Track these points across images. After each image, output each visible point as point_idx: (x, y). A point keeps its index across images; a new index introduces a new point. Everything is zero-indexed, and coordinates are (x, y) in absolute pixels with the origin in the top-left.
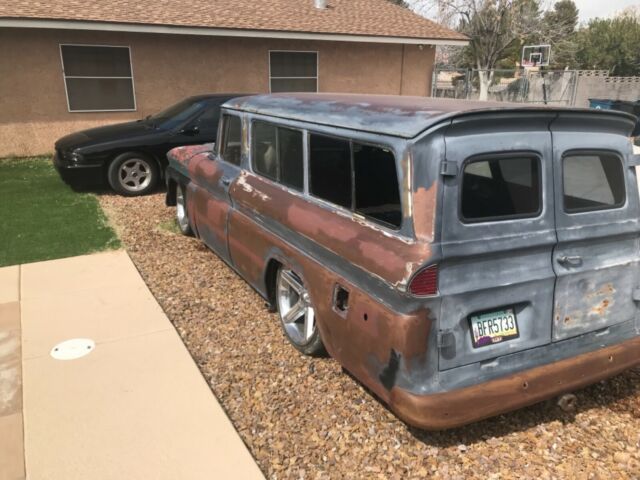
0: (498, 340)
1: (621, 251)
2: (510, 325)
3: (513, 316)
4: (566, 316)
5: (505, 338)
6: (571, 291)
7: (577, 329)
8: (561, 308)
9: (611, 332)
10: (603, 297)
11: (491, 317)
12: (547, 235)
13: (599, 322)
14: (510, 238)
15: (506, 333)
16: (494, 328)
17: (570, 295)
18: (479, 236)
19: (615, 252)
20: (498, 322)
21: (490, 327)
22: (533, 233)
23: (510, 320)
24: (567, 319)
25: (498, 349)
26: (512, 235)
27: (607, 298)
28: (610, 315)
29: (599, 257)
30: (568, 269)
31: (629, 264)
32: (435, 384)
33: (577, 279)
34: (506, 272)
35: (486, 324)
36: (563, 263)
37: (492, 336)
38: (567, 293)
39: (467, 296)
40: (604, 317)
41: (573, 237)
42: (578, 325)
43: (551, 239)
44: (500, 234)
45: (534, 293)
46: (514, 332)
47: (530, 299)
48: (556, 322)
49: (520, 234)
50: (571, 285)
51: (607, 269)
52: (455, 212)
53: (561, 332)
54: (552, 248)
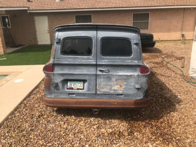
0: (76, 89)
1: (130, 71)
2: (81, 86)
3: (83, 84)
4: (102, 87)
5: (78, 89)
6: (104, 80)
7: (108, 92)
8: (100, 84)
9: (124, 96)
10: (120, 84)
11: (75, 82)
12: (93, 61)
13: (118, 92)
14: (78, 61)
15: (79, 88)
16: (75, 86)
17: (103, 81)
18: (67, 59)
19: (126, 71)
20: (77, 84)
21: (74, 85)
22: (87, 60)
23: (81, 85)
24: (102, 88)
25: (75, 91)
26: (78, 60)
27: (121, 85)
28: (123, 91)
29: (118, 71)
30: (102, 73)
31: (131, 75)
32: (53, 96)
33: (106, 76)
34: (78, 70)
35: (73, 84)
36: (101, 71)
37: (74, 87)
38: (102, 80)
39: (62, 75)
40: (121, 91)
41: (103, 63)
42: (108, 91)
43: (94, 63)
44: (74, 59)
45: (88, 78)
46: (82, 88)
47: (87, 79)
48: (98, 88)
49: (82, 60)
50: (104, 78)
51: (120, 75)
52: (59, 52)
53: (100, 91)
54: (96, 66)
